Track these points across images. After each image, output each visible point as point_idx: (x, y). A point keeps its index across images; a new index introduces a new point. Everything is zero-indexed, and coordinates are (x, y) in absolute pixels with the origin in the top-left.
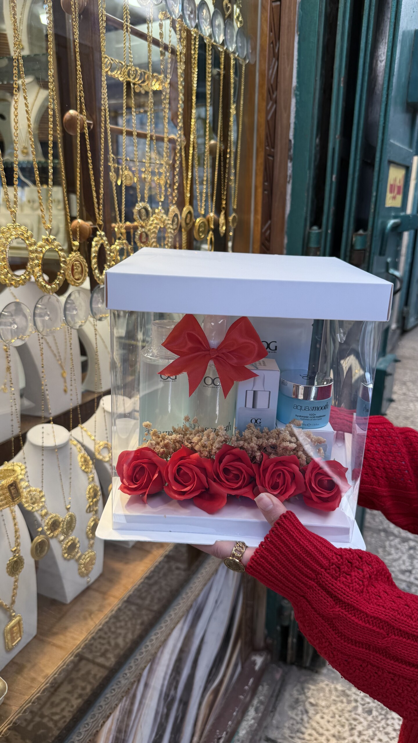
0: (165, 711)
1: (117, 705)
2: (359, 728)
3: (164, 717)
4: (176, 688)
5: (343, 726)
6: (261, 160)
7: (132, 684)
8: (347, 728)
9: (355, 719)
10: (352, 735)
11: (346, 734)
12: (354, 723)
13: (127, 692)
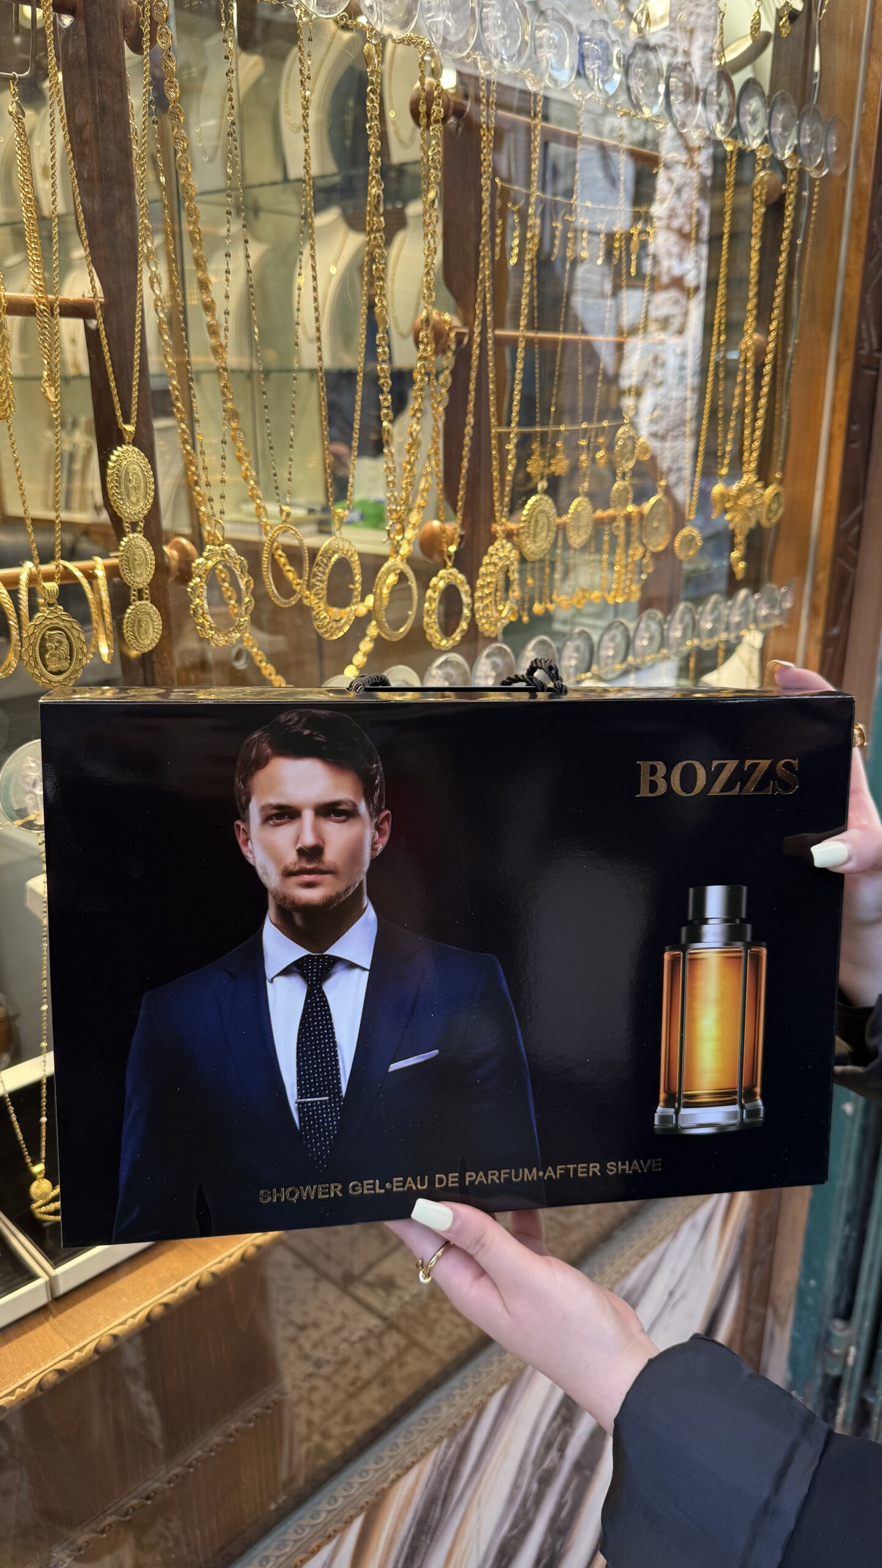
0: (535, 1486)
1: (428, 1451)
3: (531, 1499)
6: (846, 378)
7: (466, 1418)
13: (453, 1431)
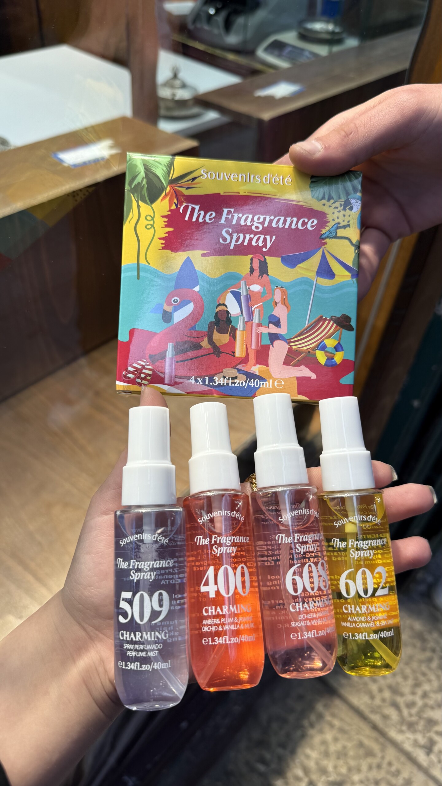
2: (426, 687)
5: (405, 678)
8: (410, 682)
9: (424, 674)
10: (413, 693)
11: (406, 689)
12: (421, 678)
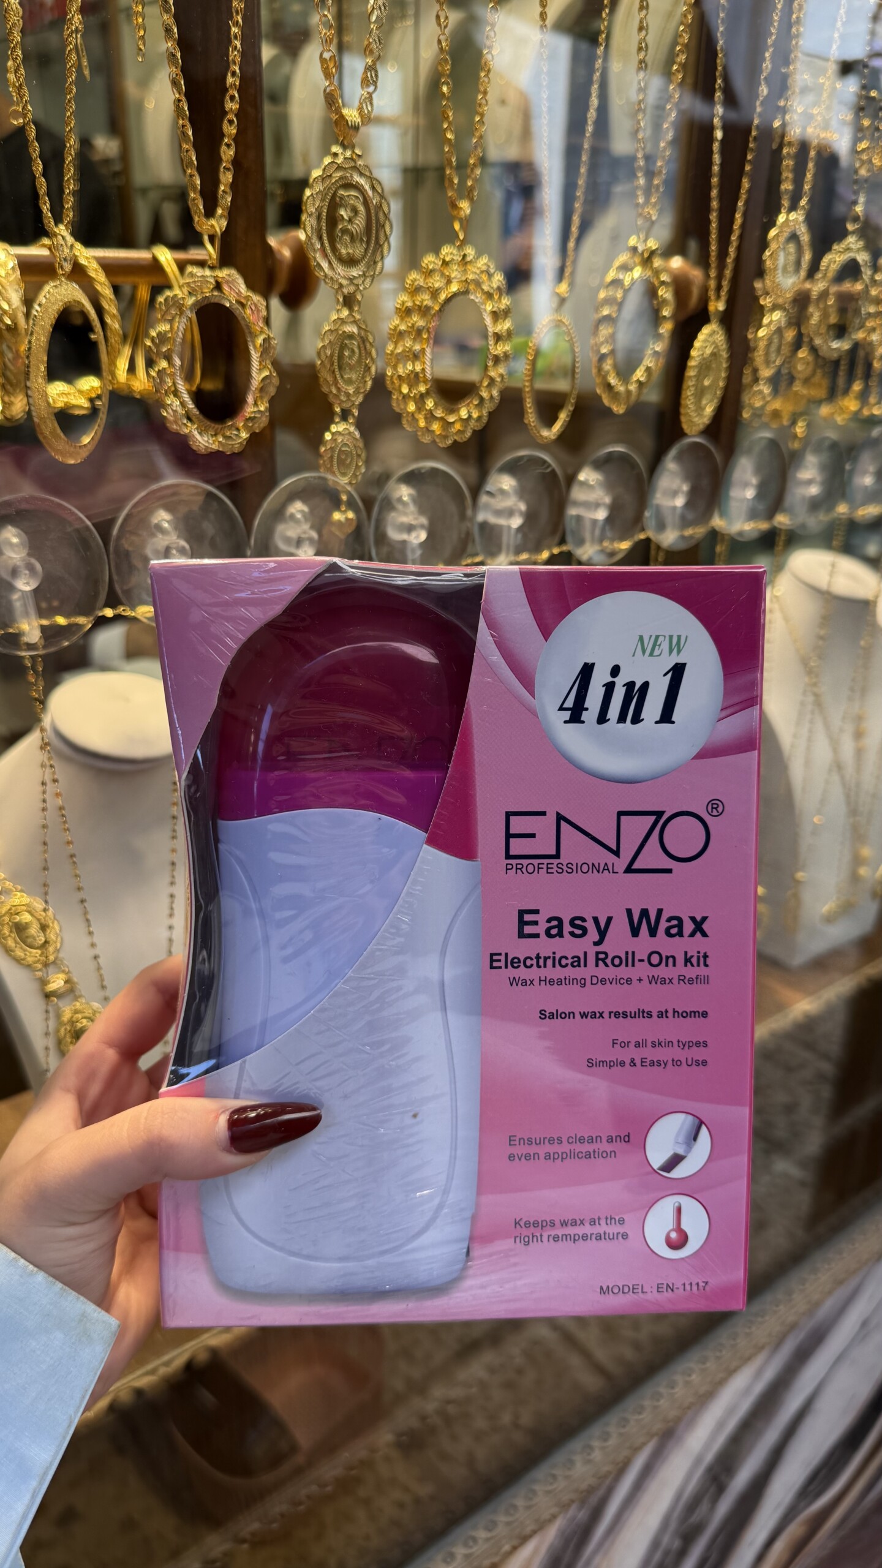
1: (552, 1518)
4: (715, 1500)
7: (603, 1477)
